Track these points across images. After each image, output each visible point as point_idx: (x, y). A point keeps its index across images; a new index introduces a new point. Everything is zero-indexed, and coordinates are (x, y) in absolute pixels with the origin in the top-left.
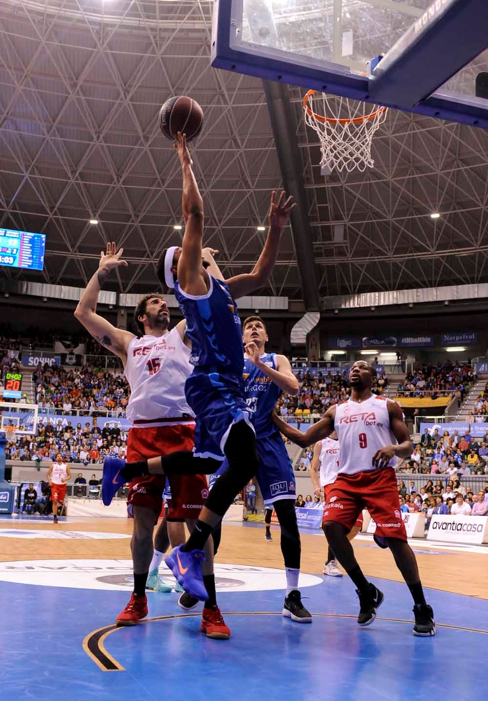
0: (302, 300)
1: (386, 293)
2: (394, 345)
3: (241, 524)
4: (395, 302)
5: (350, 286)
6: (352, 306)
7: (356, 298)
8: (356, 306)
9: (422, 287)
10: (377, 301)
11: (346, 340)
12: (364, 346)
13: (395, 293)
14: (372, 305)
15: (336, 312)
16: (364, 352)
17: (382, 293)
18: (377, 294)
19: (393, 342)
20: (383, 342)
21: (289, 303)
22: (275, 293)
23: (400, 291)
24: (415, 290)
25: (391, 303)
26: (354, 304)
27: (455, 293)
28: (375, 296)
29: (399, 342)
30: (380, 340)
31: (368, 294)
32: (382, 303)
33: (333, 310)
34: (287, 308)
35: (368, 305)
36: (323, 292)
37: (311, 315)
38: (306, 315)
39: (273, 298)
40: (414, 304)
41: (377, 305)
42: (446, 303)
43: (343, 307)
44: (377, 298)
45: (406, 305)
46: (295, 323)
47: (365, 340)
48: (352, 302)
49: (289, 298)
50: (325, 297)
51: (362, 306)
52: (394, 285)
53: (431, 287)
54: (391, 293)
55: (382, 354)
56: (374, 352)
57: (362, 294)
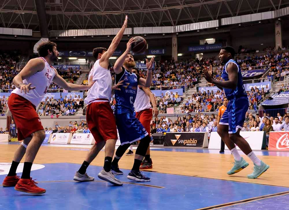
0: (39, 32)
1: (81, 30)
2: (85, 55)
3: (8, 143)
4: (85, 35)
5: (63, 26)
6: (64, 36)
7: (66, 32)
8: (66, 36)
9: (97, 28)
10: (77, 34)
11: (62, 52)
12: (70, 55)
13: (85, 30)
14: (74, 36)
15: (57, 38)
16: (70, 58)
17: (79, 30)
18: (76, 30)
19: (84, 54)
20: (79, 53)
21: (33, 32)
22: (25, 27)
23: (88, 29)
24: (94, 29)
25: (83, 35)
26: (65, 35)
27: (112, 32)
28: (75, 32)
29: (87, 53)
30: (78, 52)
31: (72, 30)
32: (79, 35)
33: (55, 37)
34: (31, 35)
35: (72, 36)
36: (50, 28)
37: (44, 39)
38: (41, 39)
39: (24, 30)
40: (94, 36)
41: (76, 36)
42: (109, 36)
43: (60, 36)
44: (77, 32)
45: (90, 36)
46: (35, 43)
47: (71, 52)
48: (64, 34)
49: (33, 30)
50: (51, 31)
51: (69, 36)
52: (85, 26)
53: (102, 28)
54: (83, 30)
55: (79, 59)
56: (75, 58)
57: (69, 30)
